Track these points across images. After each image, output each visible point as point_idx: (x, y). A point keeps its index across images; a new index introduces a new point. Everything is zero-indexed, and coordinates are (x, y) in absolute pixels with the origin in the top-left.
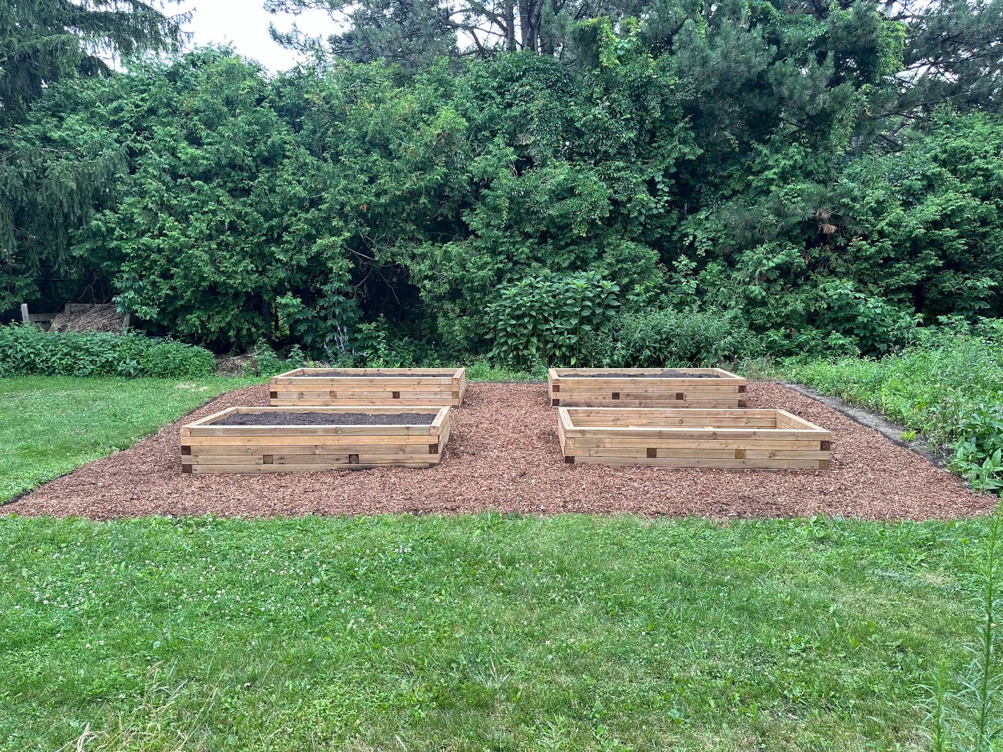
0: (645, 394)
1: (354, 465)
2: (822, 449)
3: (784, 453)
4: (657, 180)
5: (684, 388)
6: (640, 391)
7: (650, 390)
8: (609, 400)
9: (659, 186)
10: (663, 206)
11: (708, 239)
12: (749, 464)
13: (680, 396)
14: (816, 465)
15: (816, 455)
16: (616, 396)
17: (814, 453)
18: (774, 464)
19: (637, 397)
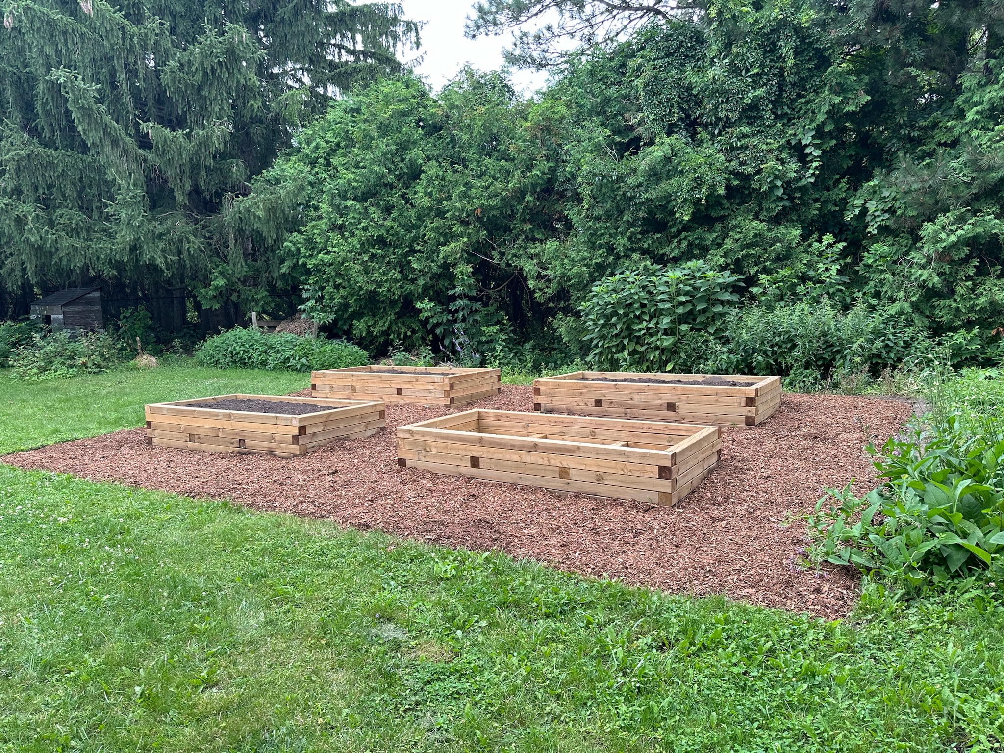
0: (630, 402)
1: (242, 449)
2: (661, 477)
3: (614, 477)
4: (804, 142)
5: (675, 397)
6: (625, 398)
7: (636, 397)
8: (592, 408)
9: (808, 151)
10: (813, 174)
11: (884, 211)
12: (575, 488)
13: (671, 407)
14: (656, 498)
15: (654, 485)
16: (598, 403)
17: (651, 481)
18: (604, 490)
19: (621, 405)
